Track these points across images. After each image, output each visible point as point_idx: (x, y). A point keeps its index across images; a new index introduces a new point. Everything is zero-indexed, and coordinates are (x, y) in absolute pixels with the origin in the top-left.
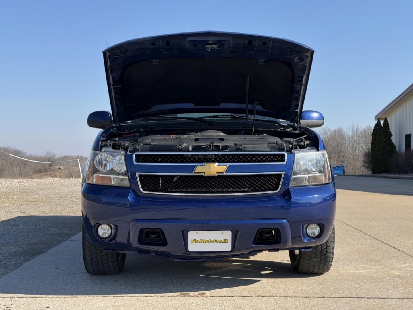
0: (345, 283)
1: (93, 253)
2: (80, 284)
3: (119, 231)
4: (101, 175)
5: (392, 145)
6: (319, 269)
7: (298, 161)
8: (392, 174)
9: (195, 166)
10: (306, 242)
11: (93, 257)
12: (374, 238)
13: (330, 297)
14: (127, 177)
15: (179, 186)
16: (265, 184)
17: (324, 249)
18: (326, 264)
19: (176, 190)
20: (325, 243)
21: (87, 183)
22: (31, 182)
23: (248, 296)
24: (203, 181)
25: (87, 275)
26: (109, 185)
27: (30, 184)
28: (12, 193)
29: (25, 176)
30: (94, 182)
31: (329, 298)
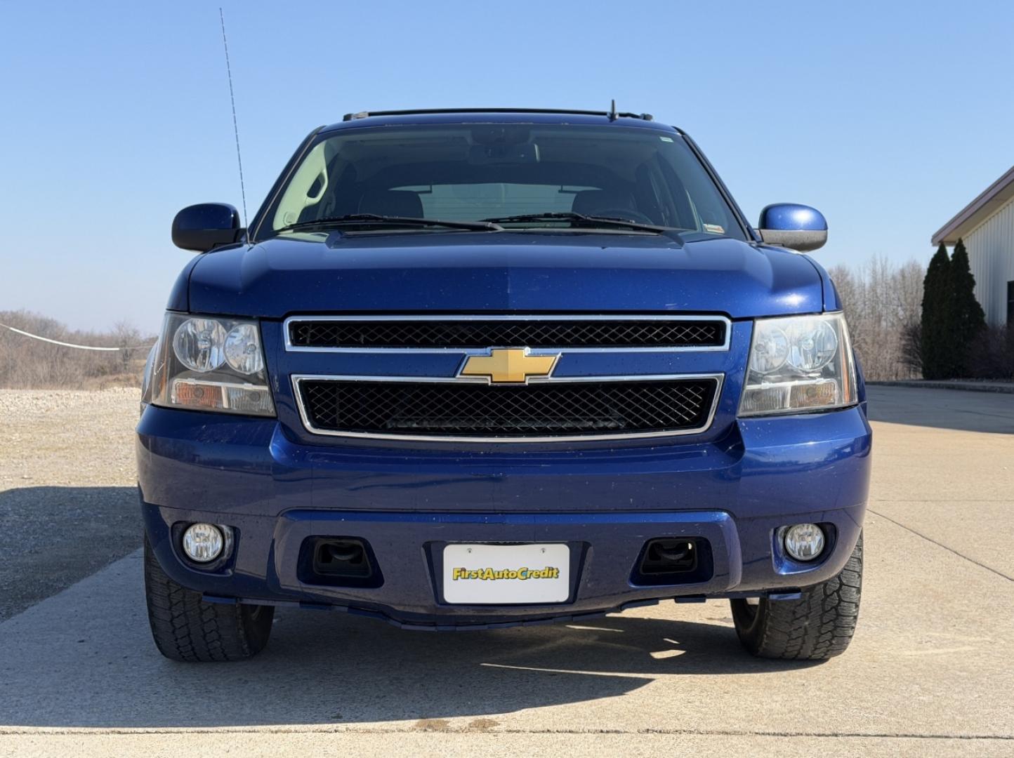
0: (891, 690)
1: (174, 601)
2: (139, 690)
3: (242, 542)
4: (192, 382)
5: (975, 308)
6: (816, 649)
7: (762, 343)
8: (974, 379)
9: (464, 356)
10: (786, 575)
11: (176, 614)
12: (956, 552)
13: (852, 735)
14: (266, 388)
15: (417, 414)
16: (667, 410)
17: (833, 593)
18: (835, 633)
19: (409, 424)
20: (836, 576)
21: (153, 405)
22: (64, 398)
23: (617, 732)
24: (485, 401)
25: (160, 661)
26: (216, 410)
27: (63, 403)
28: (11, 425)
29: (63, 383)
30: (174, 402)
31: (850, 737)
